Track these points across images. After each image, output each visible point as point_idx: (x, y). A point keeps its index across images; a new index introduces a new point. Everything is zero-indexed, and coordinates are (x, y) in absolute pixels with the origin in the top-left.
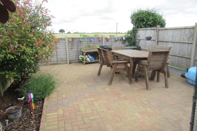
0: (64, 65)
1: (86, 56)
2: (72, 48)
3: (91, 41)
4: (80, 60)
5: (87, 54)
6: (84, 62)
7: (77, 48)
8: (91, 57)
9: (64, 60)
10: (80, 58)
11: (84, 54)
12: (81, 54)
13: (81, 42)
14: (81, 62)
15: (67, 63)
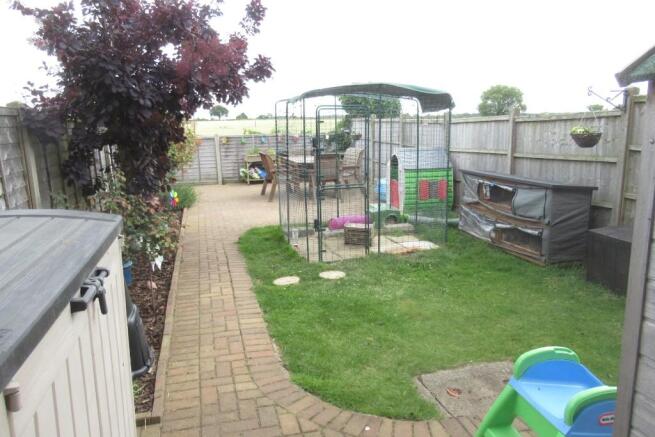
0: (213, 187)
1: (253, 170)
2: (227, 156)
3: (262, 143)
4: (241, 177)
5: (253, 165)
6: (248, 180)
7: (237, 155)
8: (260, 172)
9: (212, 177)
10: (241, 174)
11: (248, 165)
12: (243, 167)
13: (243, 144)
14: (242, 181)
15: (217, 183)
